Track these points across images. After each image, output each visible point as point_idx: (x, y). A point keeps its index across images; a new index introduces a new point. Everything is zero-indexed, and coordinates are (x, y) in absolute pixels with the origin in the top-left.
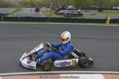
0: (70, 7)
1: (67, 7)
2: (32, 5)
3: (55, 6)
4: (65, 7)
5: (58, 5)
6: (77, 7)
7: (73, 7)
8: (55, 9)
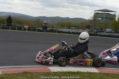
0: (108, 30)
1: (106, 30)
2: (69, 26)
3: (94, 29)
4: (103, 30)
5: (96, 28)
6: (116, 31)
7: (111, 31)
8: (93, 31)
